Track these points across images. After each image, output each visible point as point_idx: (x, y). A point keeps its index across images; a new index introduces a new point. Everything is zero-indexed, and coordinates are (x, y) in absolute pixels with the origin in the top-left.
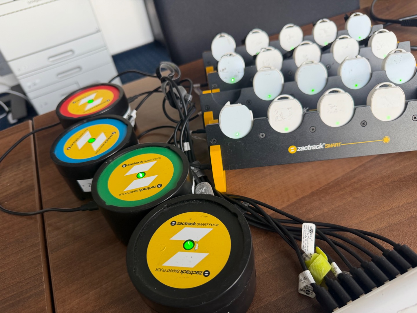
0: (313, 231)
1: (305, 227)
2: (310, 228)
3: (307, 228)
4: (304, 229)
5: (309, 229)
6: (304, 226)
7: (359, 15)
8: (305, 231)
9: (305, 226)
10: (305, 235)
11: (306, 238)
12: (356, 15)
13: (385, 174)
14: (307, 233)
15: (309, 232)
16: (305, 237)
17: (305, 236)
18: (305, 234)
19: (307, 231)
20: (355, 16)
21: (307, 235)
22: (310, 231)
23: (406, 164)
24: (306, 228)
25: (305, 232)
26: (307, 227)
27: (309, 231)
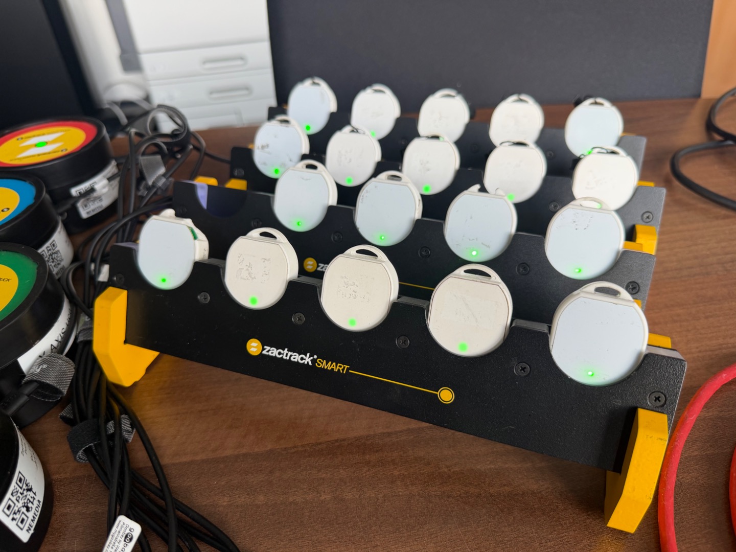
0: (131, 540)
1: (120, 525)
2: (128, 531)
3: (123, 529)
4: (117, 527)
5: (126, 533)
6: (120, 521)
7: (601, 104)
8: (117, 533)
9: (122, 523)
10: (113, 541)
11: (112, 548)
12: (596, 103)
13: (446, 470)
14: (119, 538)
15: (123, 538)
16: (111, 546)
17: (112, 543)
18: (114, 538)
19: (121, 534)
20: (592, 104)
21: (117, 544)
22: (126, 537)
23: (507, 466)
24: (122, 527)
25: (116, 536)
26: (125, 526)
27: (124, 536)
